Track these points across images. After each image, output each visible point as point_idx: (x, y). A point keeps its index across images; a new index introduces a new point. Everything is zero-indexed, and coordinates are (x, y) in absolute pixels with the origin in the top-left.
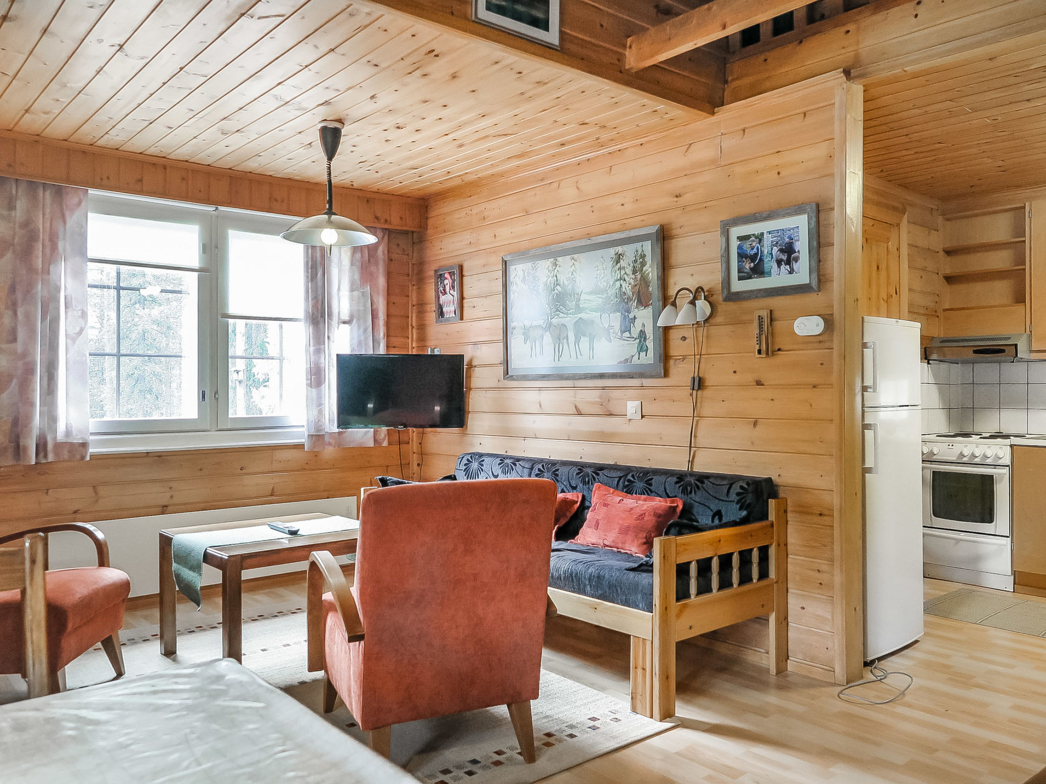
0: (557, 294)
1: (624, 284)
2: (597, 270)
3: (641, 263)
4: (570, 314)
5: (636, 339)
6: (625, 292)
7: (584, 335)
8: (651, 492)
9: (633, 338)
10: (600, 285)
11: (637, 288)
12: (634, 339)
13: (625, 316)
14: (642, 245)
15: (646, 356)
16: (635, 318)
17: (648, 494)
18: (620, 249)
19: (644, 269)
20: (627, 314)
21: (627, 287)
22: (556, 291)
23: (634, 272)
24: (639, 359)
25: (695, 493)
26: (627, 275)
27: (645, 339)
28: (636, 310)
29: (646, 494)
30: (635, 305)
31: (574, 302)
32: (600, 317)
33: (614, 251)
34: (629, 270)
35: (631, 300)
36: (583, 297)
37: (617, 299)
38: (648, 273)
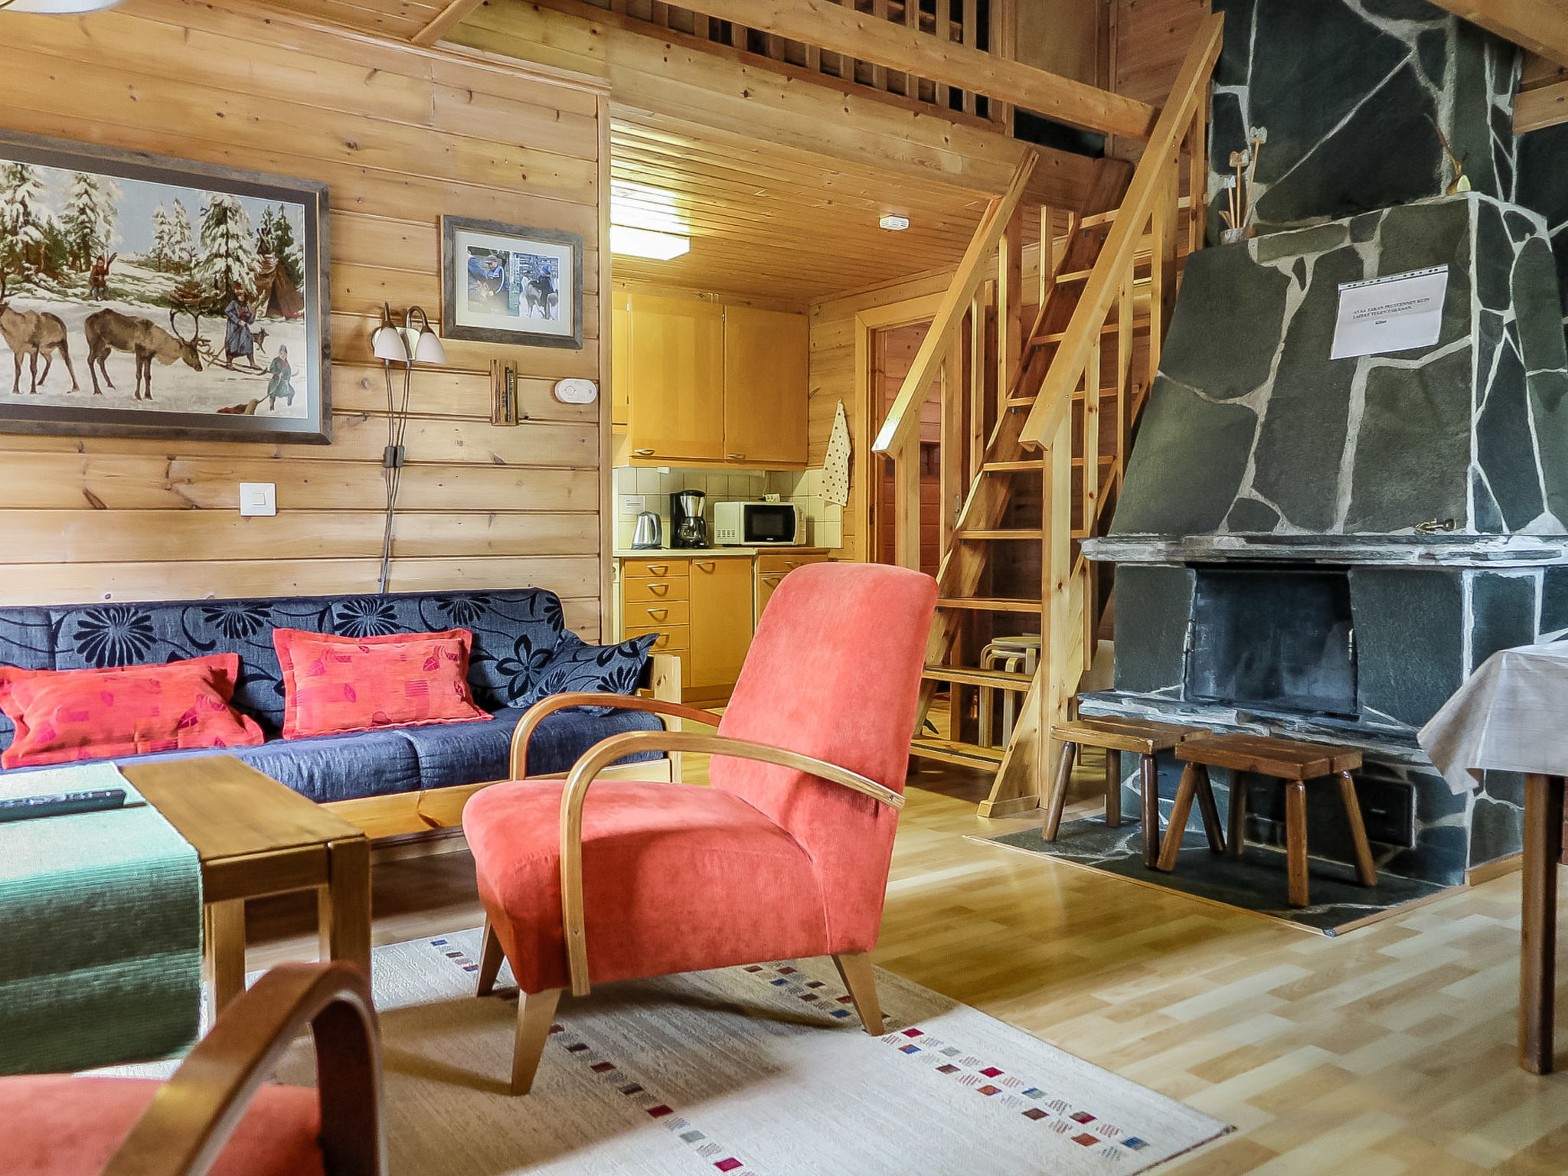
0: (26, 245)
1: (236, 267)
2: (162, 223)
3: (279, 238)
4: (76, 295)
5: (265, 372)
6: (240, 281)
7: (123, 346)
8: (397, 627)
9: (260, 369)
10: (170, 254)
11: (270, 281)
12: (260, 372)
13: (239, 326)
14: (282, 208)
15: (290, 404)
16: (263, 334)
17: (392, 632)
18: (227, 199)
19: (287, 250)
20: (243, 323)
21: (244, 275)
22: (21, 237)
23: (263, 250)
24: (272, 408)
25: (479, 618)
26: (245, 251)
27: (287, 375)
28: (267, 321)
29: (386, 632)
30: (265, 310)
31: (88, 274)
32: (169, 317)
33: (210, 198)
34: (250, 244)
35: (254, 299)
36: (115, 268)
37: (218, 292)
38: (296, 261)
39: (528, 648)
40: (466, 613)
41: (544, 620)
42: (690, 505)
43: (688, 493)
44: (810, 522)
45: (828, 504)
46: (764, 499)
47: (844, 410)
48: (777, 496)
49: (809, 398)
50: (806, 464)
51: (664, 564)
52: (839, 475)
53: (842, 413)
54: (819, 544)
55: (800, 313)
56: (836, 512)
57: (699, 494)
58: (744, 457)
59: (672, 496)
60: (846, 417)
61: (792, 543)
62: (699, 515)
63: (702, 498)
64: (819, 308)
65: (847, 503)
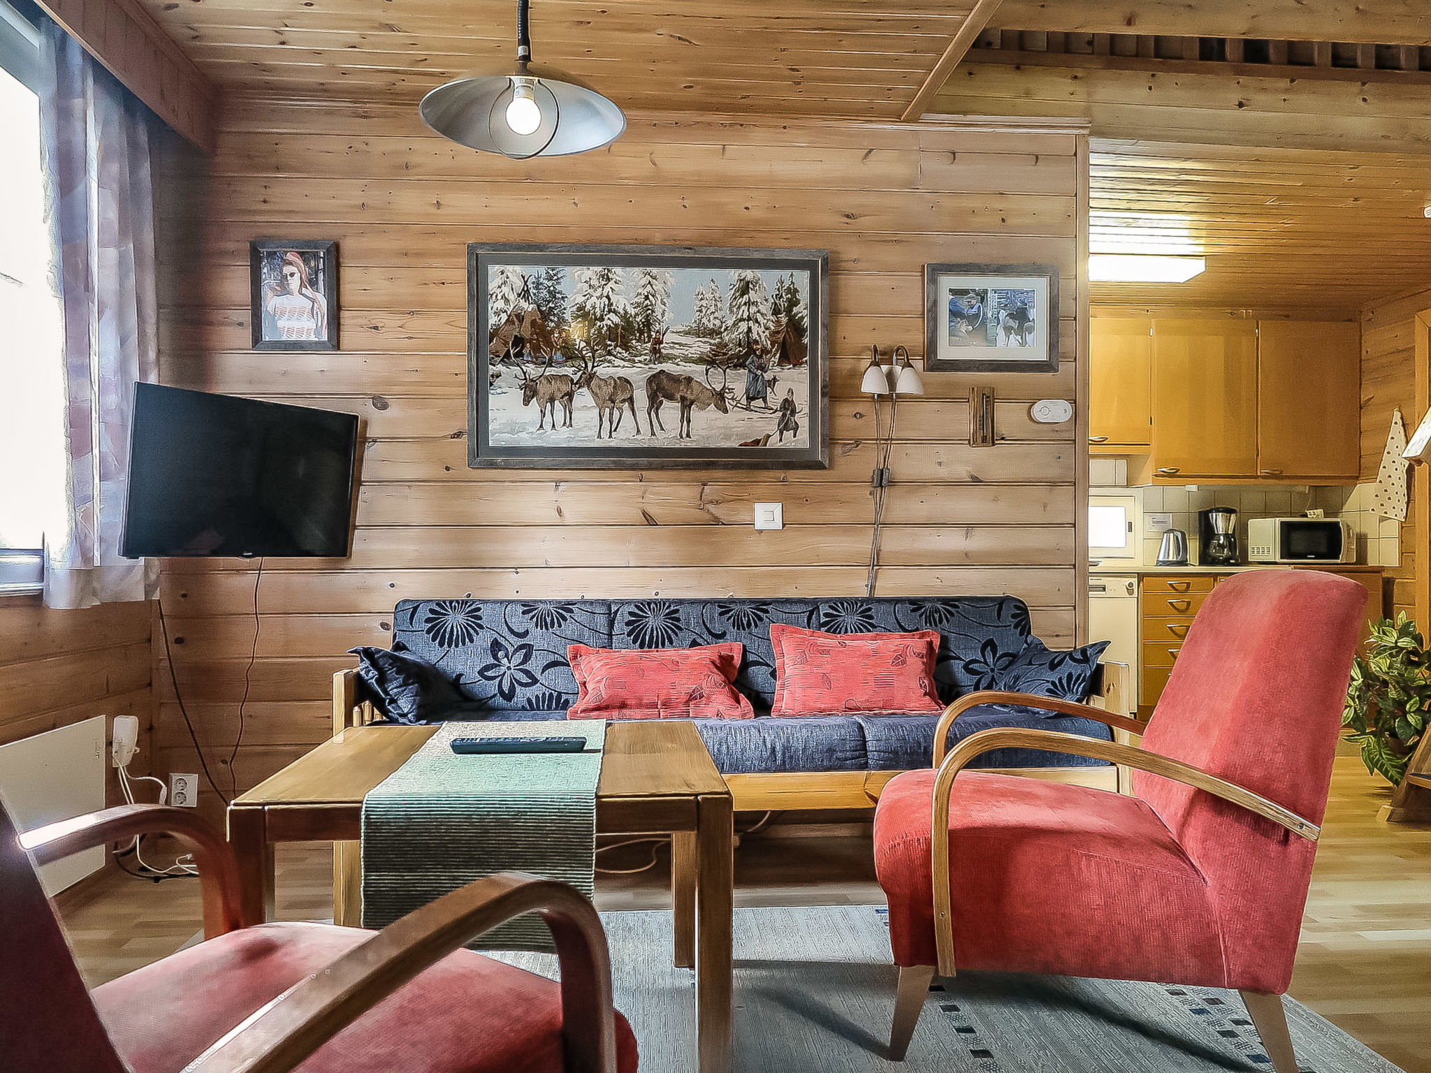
0: (609, 328)
1: (755, 328)
2: (702, 299)
3: (789, 300)
4: (640, 362)
5: (776, 411)
6: (758, 338)
7: (670, 397)
8: (874, 626)
9: (772, 409)
10: (706, 322)
11: (781, 336)
12: (772, 411)
13: (756, 375)
14: (792, 275)
15: (795, 436)
16: (775, 380)
18: (749, 274)
19: (795, 310)
20: (759, 372)
21: (761, 333)
22: (606, 322)
23: (776, 312)
24: (781, 440)
26: (762, 314)
27: (793, 412)
28: (778, 369)
29: (864, 630)
30: (777, 361)
31: (649, 345)
32: (705, 372)
33: (737, 275)
34: (766, 308)
35: (768, 352)
36: (668, 338)
37: (741, 349)
38: (802, 318)
39: (994, 651)
40: (937, 616)
41: (1010, 626)
42: (1220, 523)
43: (1218, 511)
44: (1362, 540)
45: (1382, 519)
46: (1306, 516)
47: (1402, 418)
48: (1320, 511)
49: (1361, 408)
50: (1357, 478)
51: (1187, 580)
52: (1397, 488)
53: (1400, 422)
54: (1372, 562)
55: (1350, 320)
56: (1392, 529)
57: (1230, 511)
58: (1282, 472)
59: (1200, 513)
60: (1404, 425)
61: (1339, 561)
62: (1230, 532)
63: (1233, 516)
64: (1373, 313)
65: (1406, 518)
